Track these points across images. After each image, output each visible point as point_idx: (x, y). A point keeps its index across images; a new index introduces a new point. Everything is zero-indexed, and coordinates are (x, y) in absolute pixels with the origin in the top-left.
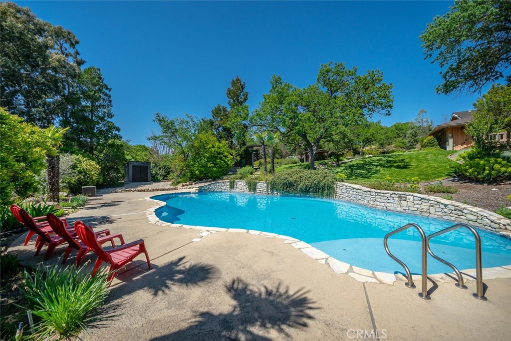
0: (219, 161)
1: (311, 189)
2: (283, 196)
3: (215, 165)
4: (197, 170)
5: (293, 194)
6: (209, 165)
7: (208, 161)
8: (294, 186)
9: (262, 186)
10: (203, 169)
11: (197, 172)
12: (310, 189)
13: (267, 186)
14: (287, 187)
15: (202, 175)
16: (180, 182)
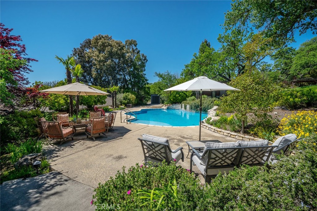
0: (181, 93)
3: (180, 95)
4: (172, 98)
6: (177, 96)
7: (176, 94)
9: (188, 106)
11: (172, 100)
12: (206, 109)
13: (190, 107)
14: (197, 108)
15: (175, 101)
16: (166, 104)
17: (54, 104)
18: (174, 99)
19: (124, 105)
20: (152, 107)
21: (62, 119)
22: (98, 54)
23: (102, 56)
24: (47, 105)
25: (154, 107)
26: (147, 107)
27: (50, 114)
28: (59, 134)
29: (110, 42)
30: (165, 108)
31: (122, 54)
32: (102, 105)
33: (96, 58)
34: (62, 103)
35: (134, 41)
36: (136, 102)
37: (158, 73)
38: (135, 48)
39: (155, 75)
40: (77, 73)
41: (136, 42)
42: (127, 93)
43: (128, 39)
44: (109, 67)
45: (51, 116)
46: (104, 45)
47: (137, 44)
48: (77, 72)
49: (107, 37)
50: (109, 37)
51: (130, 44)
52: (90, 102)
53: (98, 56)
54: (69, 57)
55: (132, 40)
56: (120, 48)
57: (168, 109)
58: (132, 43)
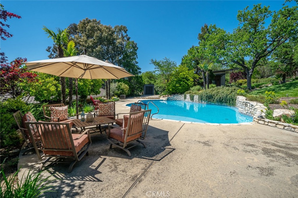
0: (182, 82)
1: (224, 100)
2: (207, 104)
3: (180, 85)
4: (171, 88)
5: (214, 104)
6: (177, 85)
7: (176, 83)
8: (213, 98)
9: (196, 97)
10: (174, 88)
11: (171, 90)
12: (222, 100)
13: (199, 98)
14: (209, 99)
15: (174, 91)
16: (163, 95)
17: (42, 91)
18: (173, 89)
19: (116, 96)
20: (148, 98)
21: (58, 115)
22: (86, 39)
23: (91, 41)
24: (32, 94)
25: (150, 98)
26: (142, 98)
27: (36, 106)
28: (68, 149)
29: (100, 27)
30: (164, 99)
31: (112, 40)
32: (97, 95)
33: (83, 44)
34: (53, 91)
35: (124, 27)
36: (129, 93)
37: (154, 60)
38: (124, 34)
39: (151, 63)
40: (70, 53)
41: (126, 28)
42: (120, 83)
43: (118, 25)
44: (99, 54)
45: (38, 109)
46: (93, 30)
47: (127, 30)
48: (70, 51)
49: (95, 21)
50: (98, 21)
51: (120, 30)
52: (85, 91)
53: (86, 42)
54: (60, 31)
55: (122, 26)
56: (110, 33)
57: (168, 100)
58: (122, 29)
